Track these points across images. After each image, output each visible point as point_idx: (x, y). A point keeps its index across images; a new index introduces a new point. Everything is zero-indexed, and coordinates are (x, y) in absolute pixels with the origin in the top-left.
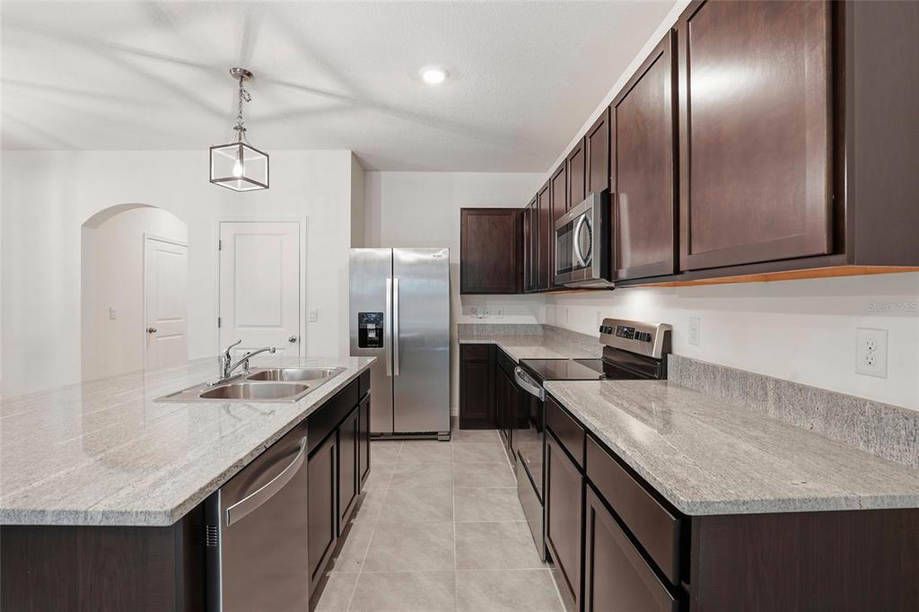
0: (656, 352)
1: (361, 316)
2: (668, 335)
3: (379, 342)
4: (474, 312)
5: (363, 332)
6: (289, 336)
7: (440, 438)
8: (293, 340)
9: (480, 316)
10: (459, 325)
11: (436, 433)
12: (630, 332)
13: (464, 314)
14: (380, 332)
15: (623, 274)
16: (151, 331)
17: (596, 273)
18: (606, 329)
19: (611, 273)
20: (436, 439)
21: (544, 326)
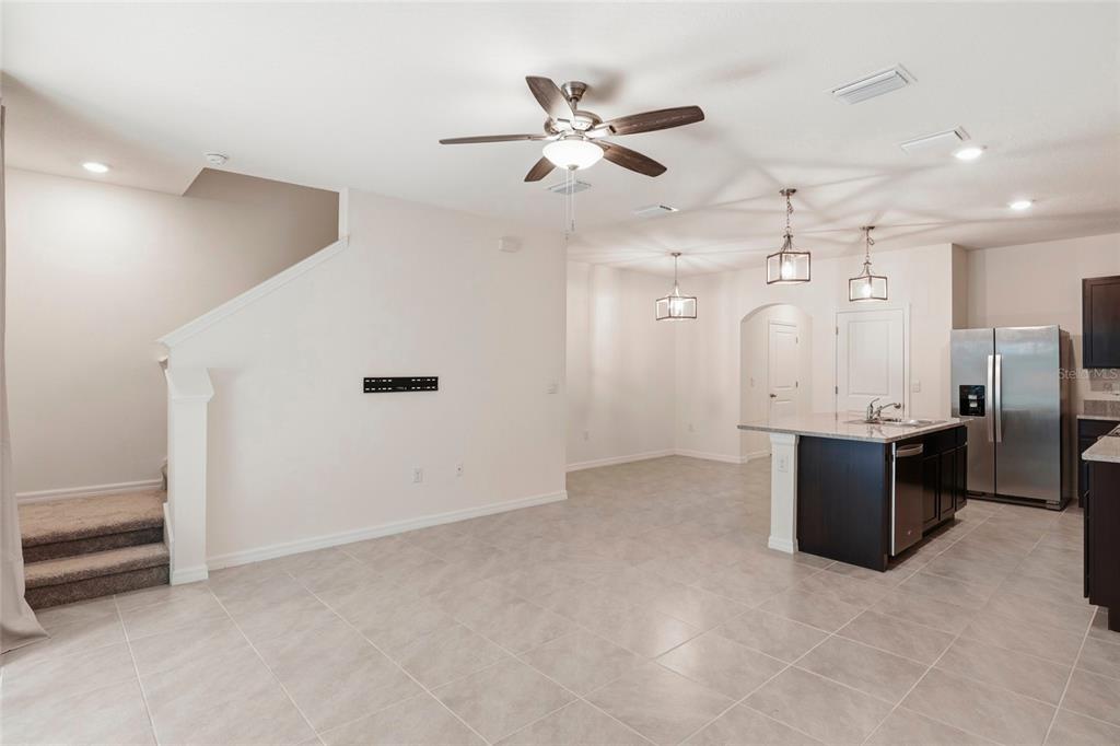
1: (962, 388)
3: (980, 411)
4: (1109, 388)
5: (964, 402)
7: (1048, 506)
9: (1116, 392)
10: (1086, 402)
11: (1044, 501)
13: (1093, 389)
14: (981, 402)
16: (772, 396)
20: (1045, 508)
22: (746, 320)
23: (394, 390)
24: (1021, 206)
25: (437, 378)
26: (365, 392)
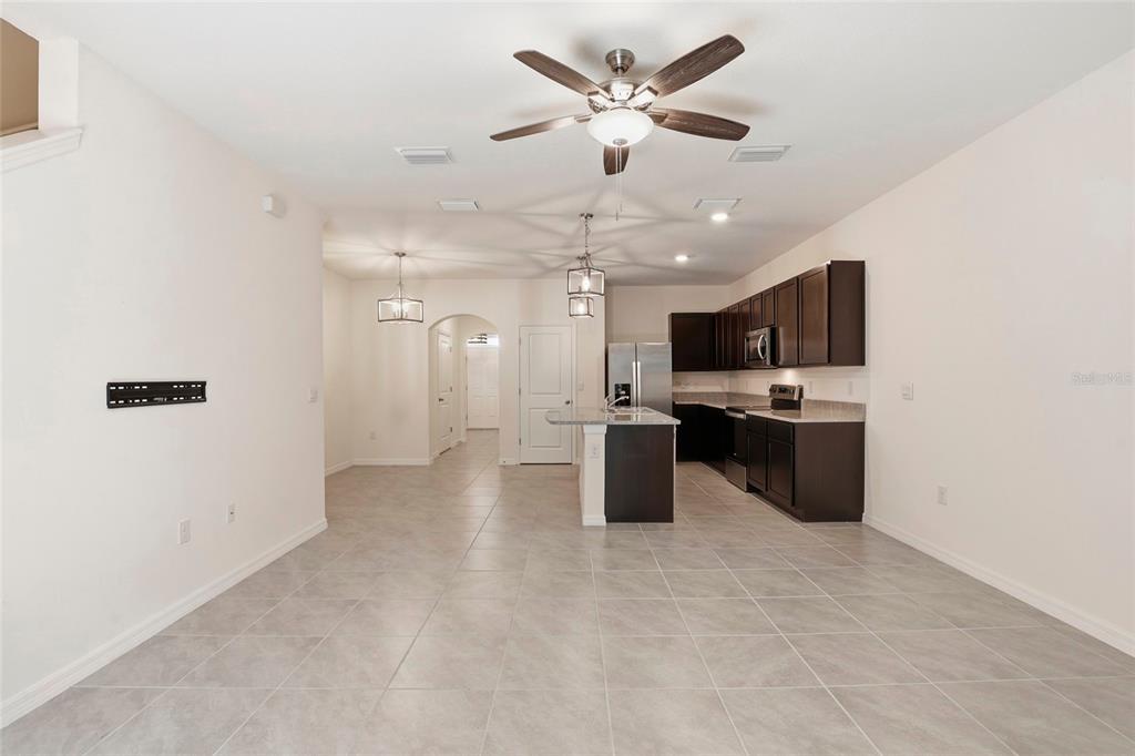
0: (796, 398)
1: (617, 386)
2: (801, 390)
6: (565, 401)
8: (568, 403)
12: (783, 389)
15: (780, 363)
16: (440, 400)
17: (768, 362)
18: (773, 389)
19: (775, 363)
21: (728, 393)
22: (431, 328)
23: (151, 402)
24: (682, 259)
25: (204, 384)
26: (110, 406)
